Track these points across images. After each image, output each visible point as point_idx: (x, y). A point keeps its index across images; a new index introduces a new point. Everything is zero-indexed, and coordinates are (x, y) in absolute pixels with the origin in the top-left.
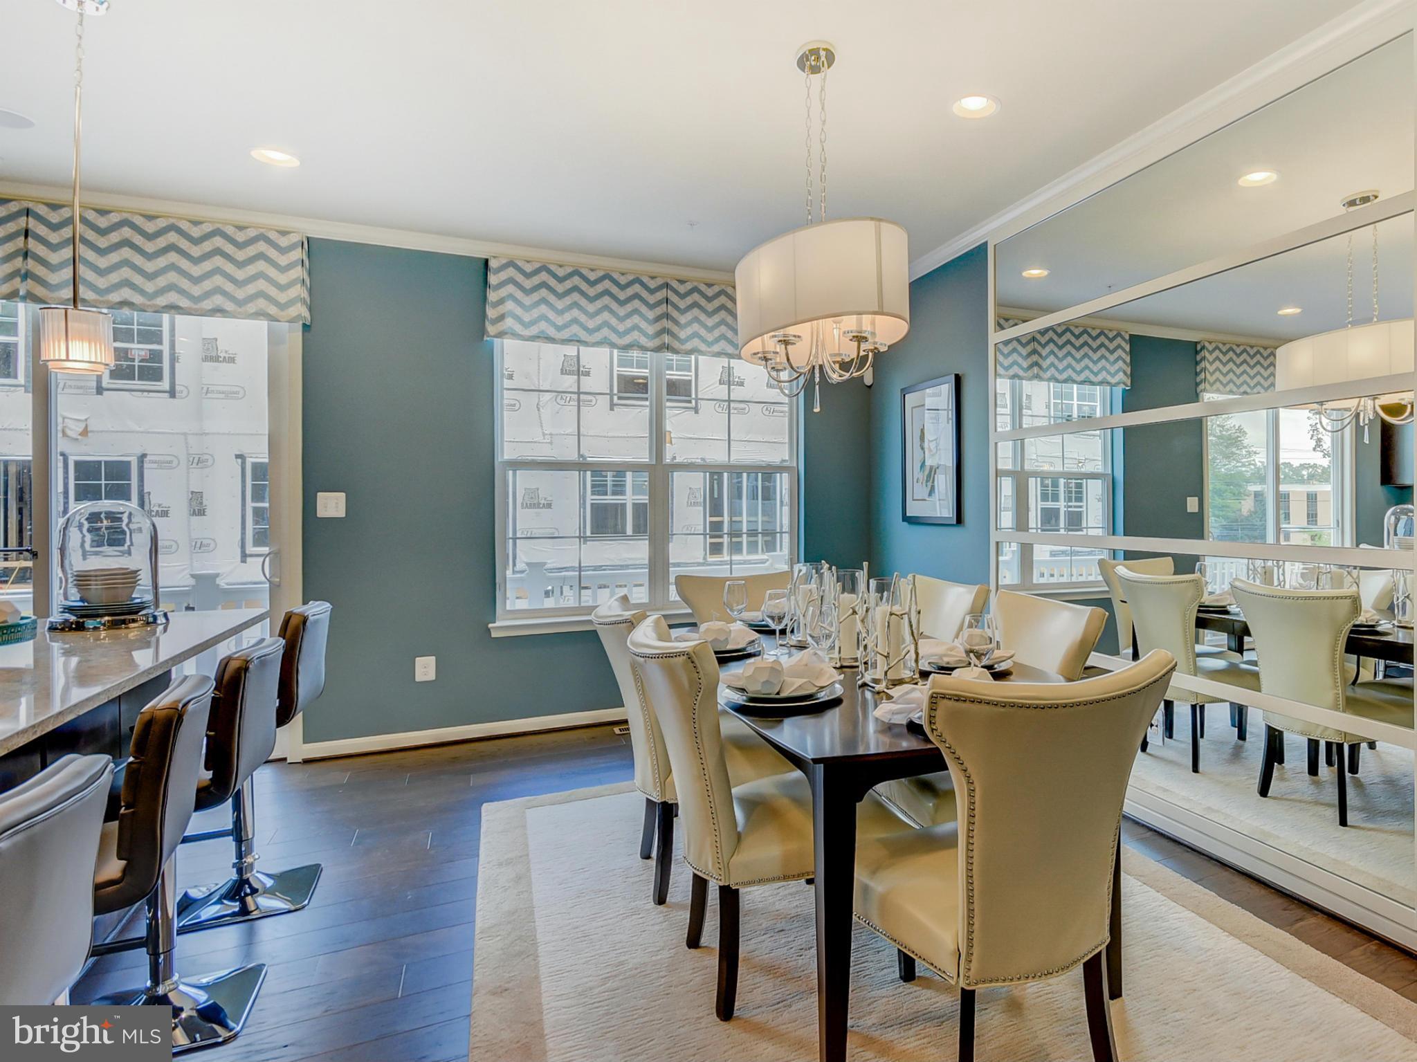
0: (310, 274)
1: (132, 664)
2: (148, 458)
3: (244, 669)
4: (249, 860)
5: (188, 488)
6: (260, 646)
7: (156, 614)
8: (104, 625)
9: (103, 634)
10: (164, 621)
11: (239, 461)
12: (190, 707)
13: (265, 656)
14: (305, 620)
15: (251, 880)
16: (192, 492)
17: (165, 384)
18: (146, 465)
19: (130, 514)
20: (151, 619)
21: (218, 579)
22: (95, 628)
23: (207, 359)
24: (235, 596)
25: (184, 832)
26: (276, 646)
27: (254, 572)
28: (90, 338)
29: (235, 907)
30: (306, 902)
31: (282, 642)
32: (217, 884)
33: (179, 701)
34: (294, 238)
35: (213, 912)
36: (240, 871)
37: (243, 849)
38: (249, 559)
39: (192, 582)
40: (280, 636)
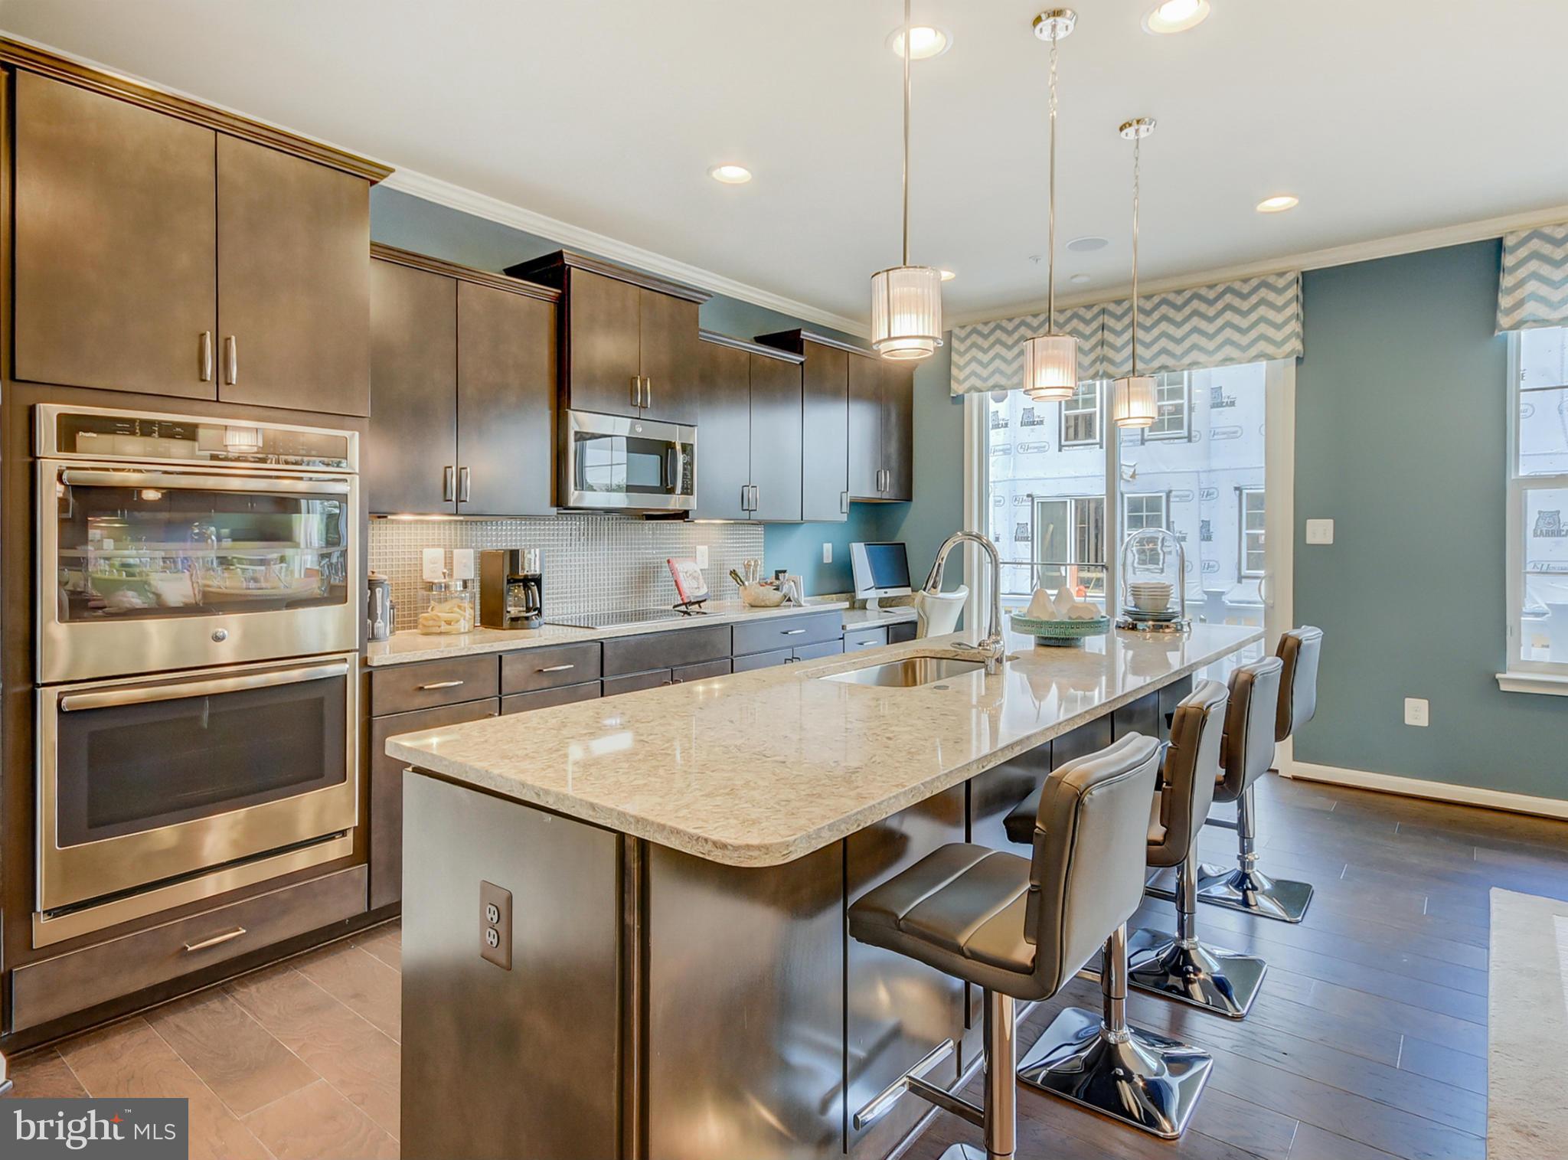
0: (1303, 308)
1: (1168, 665)
2: (1173, 493)
3: (1250, 682)
4: (1250, 857)
5: (1200, 518)
6: (1262, 663)
7: (1183, 623)
8: (1149, 628)
9: (1148, 635)
10: (1188, 630)
11: (1237, 492)
12: (1212, 709)
13: (1267, 673)
14: (1299, 644)
15: (1251, 875)
16: (1203, 521)
17: (1185, 432)
18: (1172, 499)
19: (1163, 539)
20: (1179, 627)
21: (1223, 597)
22: (1144, 630)
23: (1215, 406)
24: (1237, 613)
25: (1206, 814)
26: (1275, 665)
27: (1253, 593)
28: (1143, 396)
29: (1239, 896)
30: (1300, 918)
31: (1280, 662)
32: (1225, 869)
33: (1204, 703)
34: (1291, 276)
35: (1222, 892)
36: (1243, 864)
37: (1246, 844)
38: (1244, 581)
39: (1205, 597)
40: (1277, 655)
